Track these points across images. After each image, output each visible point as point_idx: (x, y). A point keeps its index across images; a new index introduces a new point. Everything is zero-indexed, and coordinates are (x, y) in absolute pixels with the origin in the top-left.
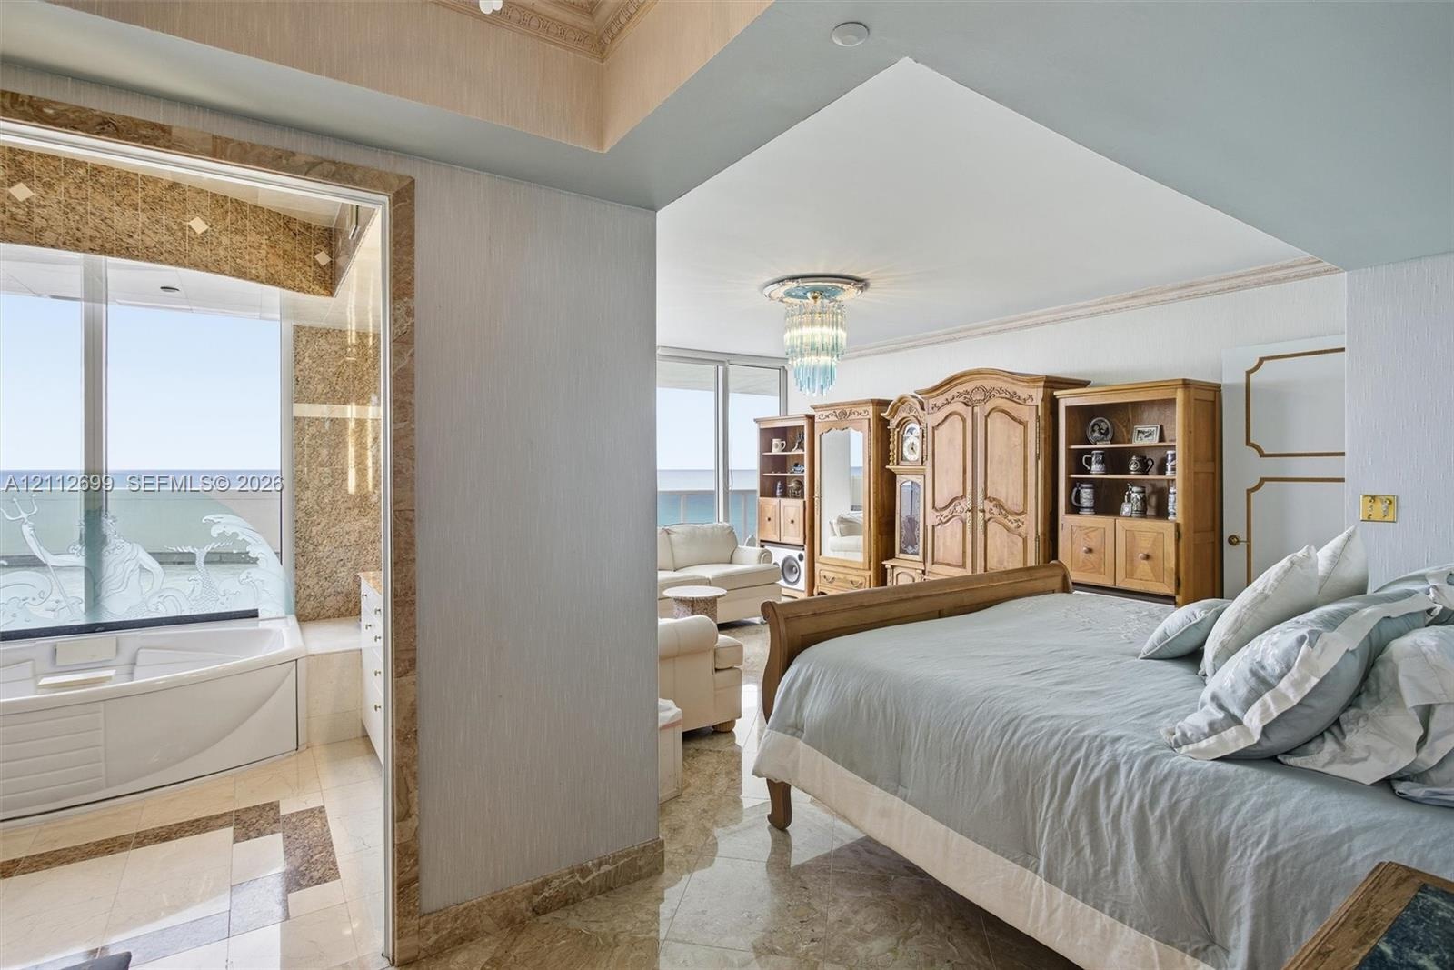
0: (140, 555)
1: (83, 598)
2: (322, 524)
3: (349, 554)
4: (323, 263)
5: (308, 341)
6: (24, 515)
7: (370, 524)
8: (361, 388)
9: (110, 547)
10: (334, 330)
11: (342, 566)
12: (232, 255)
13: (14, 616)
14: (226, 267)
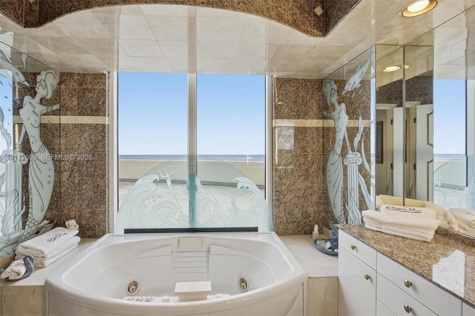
0: (209, 197)
1: (188, 215)
2: (287, 184)
3: (300, 201)
4: (319, 14)
5: (281, 85)
6: (168, 176)
7: (310, 185)
8: (305, 110)
9: (198, 192)
10: (293, 79)
11: (296, 207)
12: (276, 5)
13: (164, 221)
14: (272, 13)
